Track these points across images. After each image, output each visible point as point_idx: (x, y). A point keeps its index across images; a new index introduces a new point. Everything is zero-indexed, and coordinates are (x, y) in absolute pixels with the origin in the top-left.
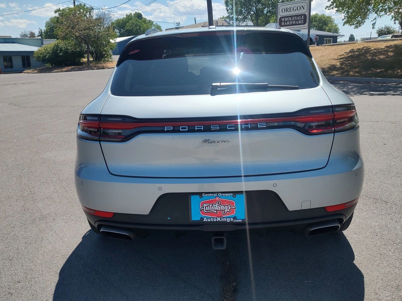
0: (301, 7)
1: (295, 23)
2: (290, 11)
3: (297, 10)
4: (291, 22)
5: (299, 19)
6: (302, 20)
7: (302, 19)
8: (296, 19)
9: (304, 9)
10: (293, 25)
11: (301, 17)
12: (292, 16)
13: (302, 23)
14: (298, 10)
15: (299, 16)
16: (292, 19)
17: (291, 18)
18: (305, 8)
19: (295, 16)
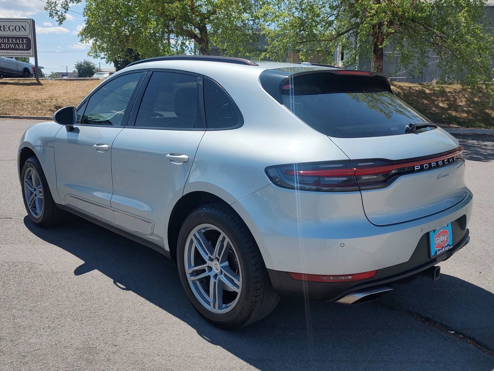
0: (21, 27)
1: (14, 47)
2: (4, 31)
3: (14, 30)
4: (7, 45)
5: (19, 42)
6: (24, 45)
7: (24, 43)
8: (14, 42)
9: (25, 30)
10: (10, 49)
11: (23, 41)
12: (8, 38)
13: (24, 48)
14: (16, 30)
15: (19, 38)
16: (8, 41)
17: (6, 39)
18: (27, 28)
19: (12, 38)
